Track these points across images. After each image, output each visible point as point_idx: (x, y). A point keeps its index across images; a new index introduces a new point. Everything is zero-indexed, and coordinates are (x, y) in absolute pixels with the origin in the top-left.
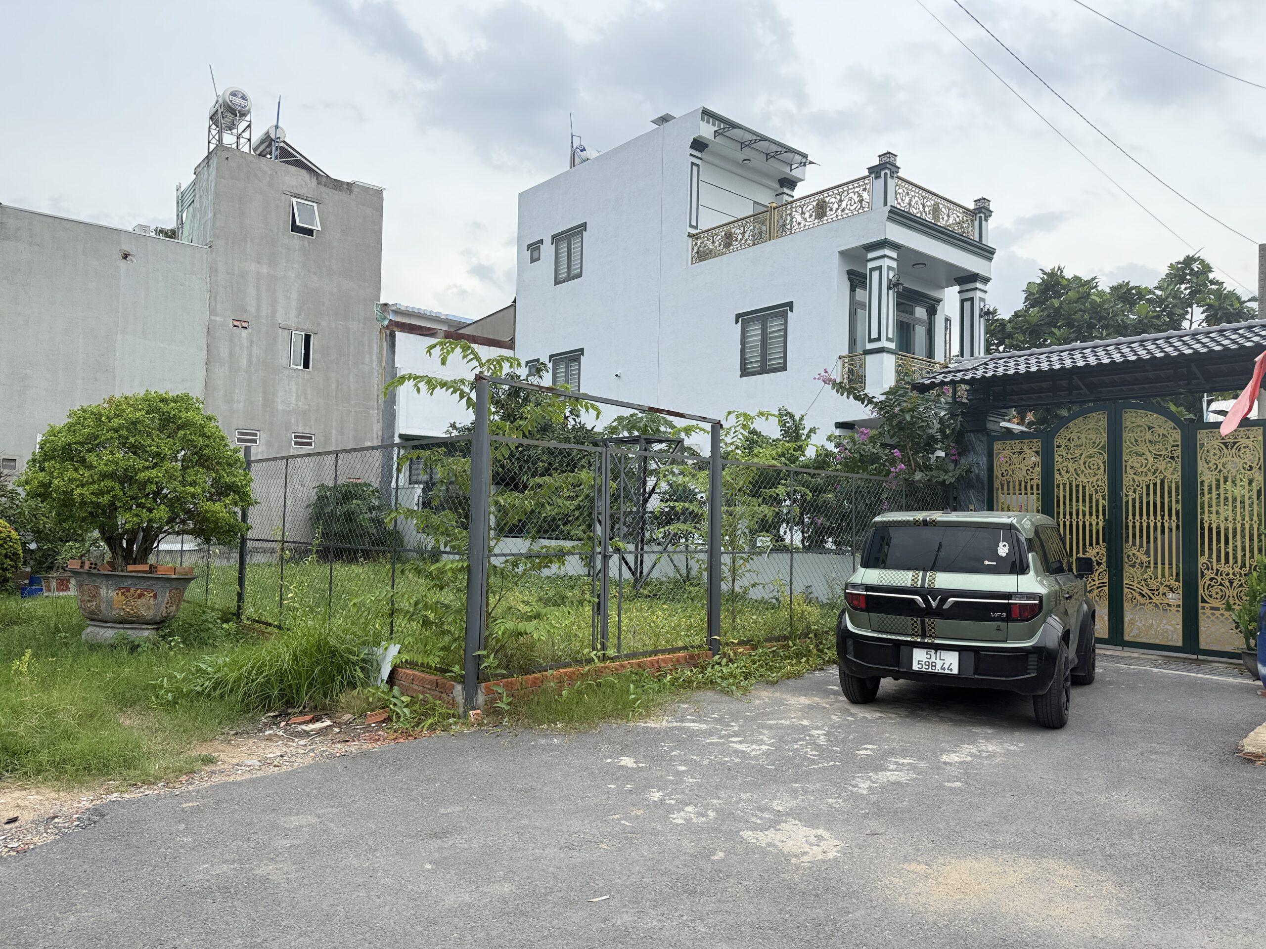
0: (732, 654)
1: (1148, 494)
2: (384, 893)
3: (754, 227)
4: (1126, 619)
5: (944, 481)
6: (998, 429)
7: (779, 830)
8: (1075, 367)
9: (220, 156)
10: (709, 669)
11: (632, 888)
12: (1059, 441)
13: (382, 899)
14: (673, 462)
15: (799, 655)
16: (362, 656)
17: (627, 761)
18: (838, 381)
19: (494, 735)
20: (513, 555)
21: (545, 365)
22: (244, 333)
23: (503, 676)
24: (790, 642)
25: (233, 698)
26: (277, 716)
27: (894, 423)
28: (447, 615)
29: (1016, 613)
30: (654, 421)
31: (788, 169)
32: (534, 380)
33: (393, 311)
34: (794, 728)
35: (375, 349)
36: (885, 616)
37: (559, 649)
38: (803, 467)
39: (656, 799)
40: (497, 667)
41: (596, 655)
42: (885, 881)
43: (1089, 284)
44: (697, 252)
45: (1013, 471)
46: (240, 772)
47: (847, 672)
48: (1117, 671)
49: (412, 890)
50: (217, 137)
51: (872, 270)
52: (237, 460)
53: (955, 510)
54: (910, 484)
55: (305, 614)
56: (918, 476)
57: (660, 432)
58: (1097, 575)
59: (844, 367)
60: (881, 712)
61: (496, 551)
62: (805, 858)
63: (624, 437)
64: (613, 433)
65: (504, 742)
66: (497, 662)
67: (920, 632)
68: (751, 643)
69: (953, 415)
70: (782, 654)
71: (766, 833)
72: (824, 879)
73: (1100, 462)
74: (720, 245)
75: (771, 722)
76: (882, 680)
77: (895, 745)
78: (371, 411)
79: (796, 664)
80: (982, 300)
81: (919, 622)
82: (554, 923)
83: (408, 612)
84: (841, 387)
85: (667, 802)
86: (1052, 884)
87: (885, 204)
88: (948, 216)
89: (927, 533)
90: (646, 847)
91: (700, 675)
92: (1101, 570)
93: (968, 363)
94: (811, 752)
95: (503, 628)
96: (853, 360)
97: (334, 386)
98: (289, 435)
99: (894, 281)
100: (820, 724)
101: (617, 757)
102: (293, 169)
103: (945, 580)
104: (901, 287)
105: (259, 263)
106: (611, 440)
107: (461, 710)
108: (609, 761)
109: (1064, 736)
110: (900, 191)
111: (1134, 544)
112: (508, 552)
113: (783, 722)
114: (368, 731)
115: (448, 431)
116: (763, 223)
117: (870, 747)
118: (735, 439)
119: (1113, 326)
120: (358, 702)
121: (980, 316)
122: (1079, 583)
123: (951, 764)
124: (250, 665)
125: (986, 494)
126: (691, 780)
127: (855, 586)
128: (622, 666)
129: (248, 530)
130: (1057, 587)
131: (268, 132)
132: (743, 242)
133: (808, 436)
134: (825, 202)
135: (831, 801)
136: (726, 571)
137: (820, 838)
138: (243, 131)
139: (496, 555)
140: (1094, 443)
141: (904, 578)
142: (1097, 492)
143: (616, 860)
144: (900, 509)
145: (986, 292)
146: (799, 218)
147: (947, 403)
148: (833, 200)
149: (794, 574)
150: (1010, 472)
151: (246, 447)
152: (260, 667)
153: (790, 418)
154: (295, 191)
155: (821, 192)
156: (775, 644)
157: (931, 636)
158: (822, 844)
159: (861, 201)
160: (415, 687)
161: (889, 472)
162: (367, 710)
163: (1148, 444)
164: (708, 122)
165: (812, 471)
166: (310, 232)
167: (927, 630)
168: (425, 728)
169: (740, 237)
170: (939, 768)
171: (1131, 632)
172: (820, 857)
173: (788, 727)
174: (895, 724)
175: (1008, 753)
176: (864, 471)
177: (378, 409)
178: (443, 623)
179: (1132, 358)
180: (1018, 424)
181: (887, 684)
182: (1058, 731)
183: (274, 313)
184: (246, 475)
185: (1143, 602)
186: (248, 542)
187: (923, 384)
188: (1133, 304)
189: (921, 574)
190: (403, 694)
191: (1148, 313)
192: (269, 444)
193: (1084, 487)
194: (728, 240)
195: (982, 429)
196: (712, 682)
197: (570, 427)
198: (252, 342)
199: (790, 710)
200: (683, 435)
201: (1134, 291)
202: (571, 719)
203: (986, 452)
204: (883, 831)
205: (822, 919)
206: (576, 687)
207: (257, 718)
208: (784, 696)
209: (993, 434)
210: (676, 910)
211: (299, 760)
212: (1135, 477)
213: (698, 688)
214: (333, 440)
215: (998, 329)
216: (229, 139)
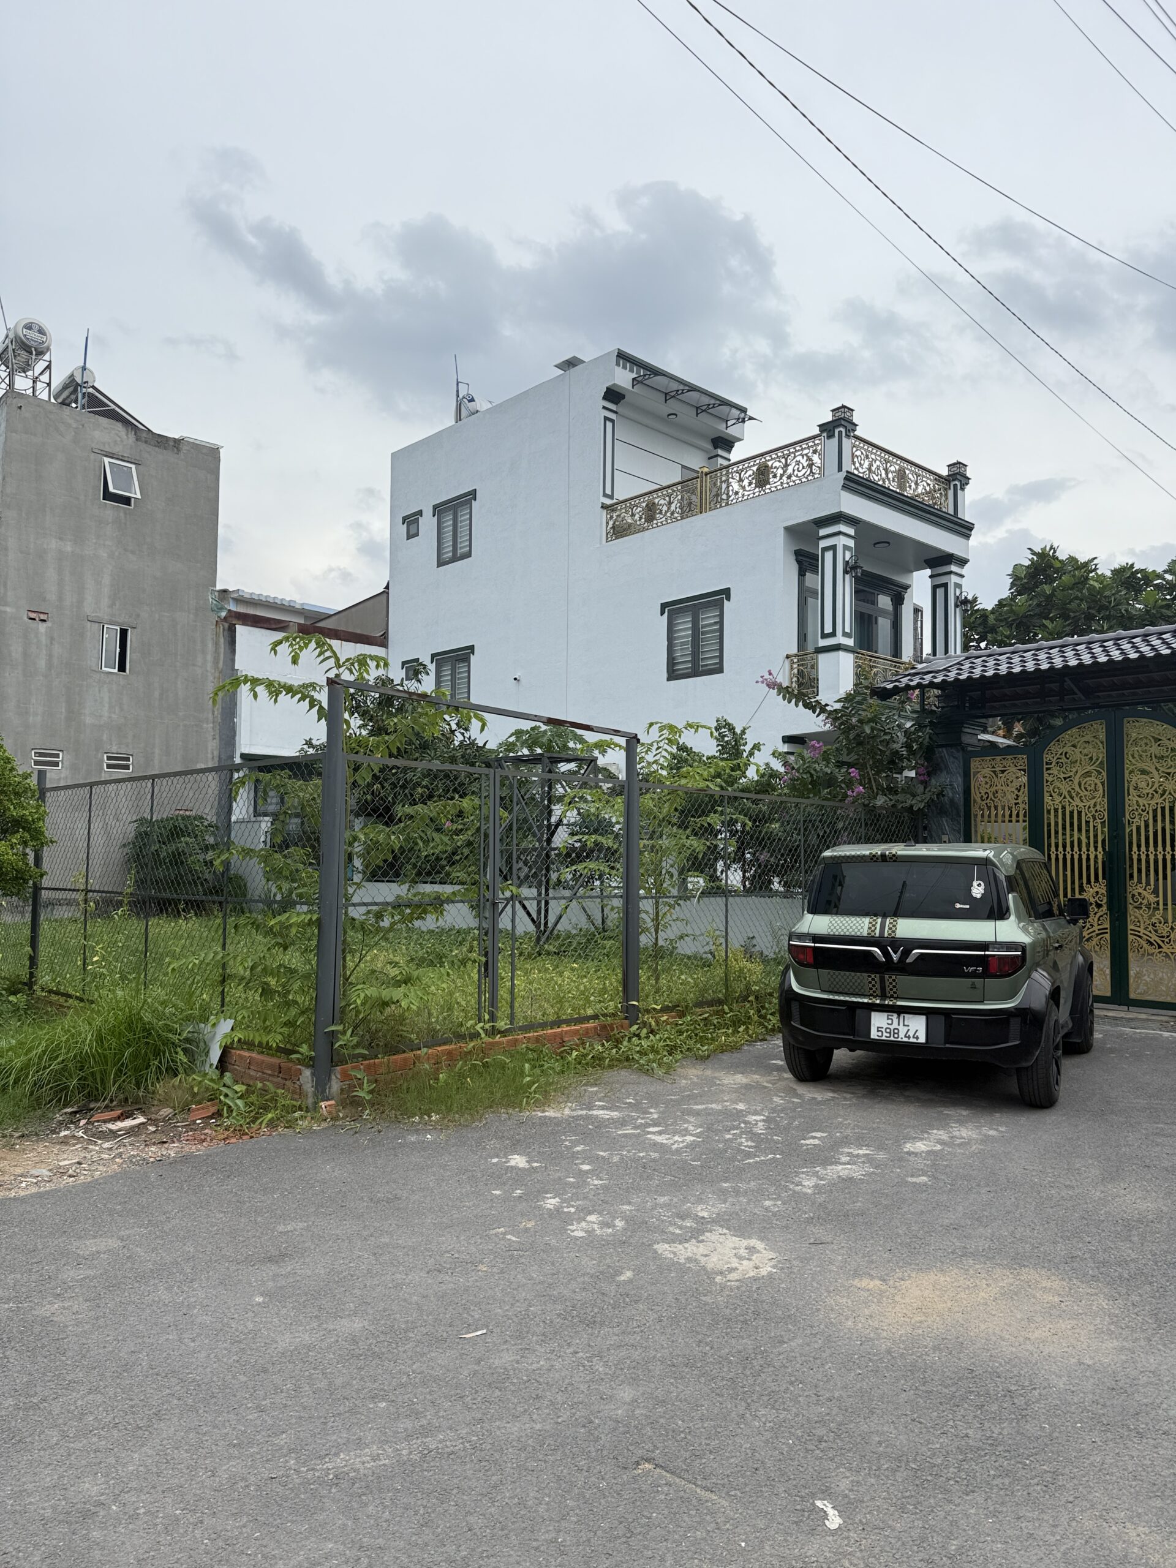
0: (653, 1023)
1: (1155, 820)
2: (200, 1335)
3: (682, 498)
4: (1132, 973)
5: (912, 806)
6: (976, 742)
7: (703, 1241)
8: (1066, 667)
9: (11, 404)
10: (625, 1043)
11: (516, 1320)
12: (1050, 757)
13: (197, 1343)
14: (584, 785)
15: (736, 1023)
16: (185, 1035)
17: (518, 1161)
18: (784, 685)
19: (352, 1132)
20: (376, 904)
21: (425, 666)
22: (43, 627)
23: (365, 1057)
24: (726, 1007)
25: (18, 1091)
26: (75, 1113)
27: (851, 737)
28: (291, 981)
29: (994, 967)
30: (560, 736)
31: (722, 427)
32: (412, 686)
33: (234, 599)
34: (727, 1114)
35: (210, 646)
36: (837, 973)
37: (437, 1022)
38: (743, 791)
39: (552, 1207)
40: (355, 1047)
41: (482, 1028)
42: (830, 1301)
43: (1087, 567)
44: (613, 527)
45: (994, 794)
46: (24, 1185)
47: (792, 1042)
48: (1120, 1036)
49: (237, 1330)
50: (7, 380)
51: (825, 549)
52: (27, 789)
53: (925, 842)
54: (870, 810)
55: (115, 984)
56: (880, 801)
57: (569, 749)
58: (1096, 920)
59: (792, 669)
60: (833, 1091)
61: (356, 899)
62: (734, 1276)
63: (524, 756)
64: (510, 751)
65: (364, 1141)
66: (355, 1039)
67: (878, 992)
68: (677, 1009)
69: (920, 726)
70: (715, 1022)
71: (686, 1245)
72: (755, 1301)
73: (1098, 782)
74: (641, 518)
75: (699, 1107)
76: (835, 1051)
77: (849, 1132)
78: (205, 725)
79: (733, 1034)
80: (958, 586)
81: (877, 980)
82: (414, 1367)
83: (243, 978)
84: (789, 693)
85: (566, 1210)
86: (1033, 1300)
87: (840, 469)
88: (917, 484)
89: (886, 869)
90: (535, 1267)
91: (614, 1051)
92: (1101, 913)
93: (941, 663)
94: (746, 1143)
95: (362, 995)
96: (803, 660)
97: (157, 694)
98: (99, 755)
99: (851, 563)
100: (759, 1108)
101: (506, 1156)
102: (104, 421)
103: (908, 928)
104: (859, 571)
105: (61, 539)
106: (507, 759)
107: (310, 1101)
108: (495, 1160)
109: (1053, 1118)
110: (858, 453)
111: (1140, 881)
112: (369, 900)
113: (713, 1106)
114: (191, 1130)
115: (302, 749)
116: (693, 492)
117: (818, 1135)
118: (657, 757)
119: (1115, 617)
120: (180, 1092)
121: (956, 606)
122: (1074, 930)
123: (916, 1154)
124: (40, 1049)
125: (962, 822)
126: (596, 1182)
127: (801, 936)
128: (516, 1040)
129: (42, 876)
130: (1044, 935)
131: (72, 375)
132: (669, 515)
133: (751, 754)
134: (767, 466)
135: (767, 1203)
136: (647, 919)
137: (752, 1250)
138: (41, 374)
139: (354, 905)
140: (1091, 759)
141: (860, 925)
142: (1095, 819)
143: (497, 1286)
144: (858, 841)
145: (962, 576)
146: (735, 486)
147: (913, 712)
148: (777, 464)
149: (730, 923)
150: (991, 795)
151: (40, 772)
152: (53, 1051)
153: (729, 730)
154: (107, 449)
155: (762, 455)
156: (707, 1009)
157: (892, 996)
158: (754, 1258)
159: (810, 466)
160: (252, 1073)
161: (846, 796)
162: (192, 1103)
163: (1154, 760)
164: (625, 367)
165: (753, 796)
166: (127, 501)
167: (888, 989)
168: (263, 1125)
169: (665, 508)
170: (901, 1159)
171: (1138, 987)
172: (751, 1274)
173: (719, 1112)
174: (850, 1106)
175: (986, 1139)
176: (815, 795)
177: (213, 722)
178: (289, 992)
179: (1133, 656)
180: (1004, 737)
181: (841, 1057)
182: (1047, 1111)
183: (80, 602)
184: (38, 807)
185: (1151, 952)
186: (43, 892)
187: (885, 688)
188: (1138, 591)
189: (879, 920)
190: (236, 1082)
191: (1156, 602)
192: (74, 768)
193: (1079, 813)
194: (651, 513)
195: (957, 744)
196: (628, 1059)
197: (457, 743)
198: (52, 639)
199: (723, 1092)
200: (596, 753)
201: (1139, 575)
202: (449, 1110)
203: (961, 771)
204: (829, 1240)
205: (750, 1351)
206: (457, 1070)
207: (50, 1115)
208: (716, 1075)
209: (970, 749)
210: (569, 1345)
211: (101, 1168)
212: (1140, 800)
213: (611, 1066)
214: (156, 762)
215: (979, 621)
216: (22, 383)
